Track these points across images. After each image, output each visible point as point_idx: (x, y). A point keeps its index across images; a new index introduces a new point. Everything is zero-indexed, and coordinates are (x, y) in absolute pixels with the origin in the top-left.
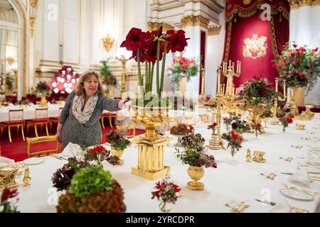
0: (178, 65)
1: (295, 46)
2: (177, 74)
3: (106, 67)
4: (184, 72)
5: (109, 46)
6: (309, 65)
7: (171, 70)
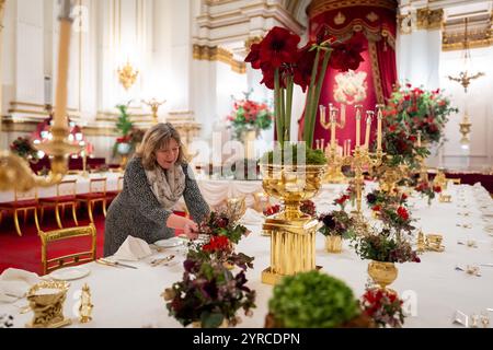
0: (243, 111)
1: (409, 86)
2: (240, 126)
3: (126, 116)
4: (252, 123)
5: (130, 80)
6: (428, 113)
7: (231, 119)
